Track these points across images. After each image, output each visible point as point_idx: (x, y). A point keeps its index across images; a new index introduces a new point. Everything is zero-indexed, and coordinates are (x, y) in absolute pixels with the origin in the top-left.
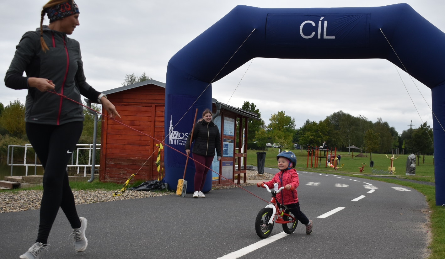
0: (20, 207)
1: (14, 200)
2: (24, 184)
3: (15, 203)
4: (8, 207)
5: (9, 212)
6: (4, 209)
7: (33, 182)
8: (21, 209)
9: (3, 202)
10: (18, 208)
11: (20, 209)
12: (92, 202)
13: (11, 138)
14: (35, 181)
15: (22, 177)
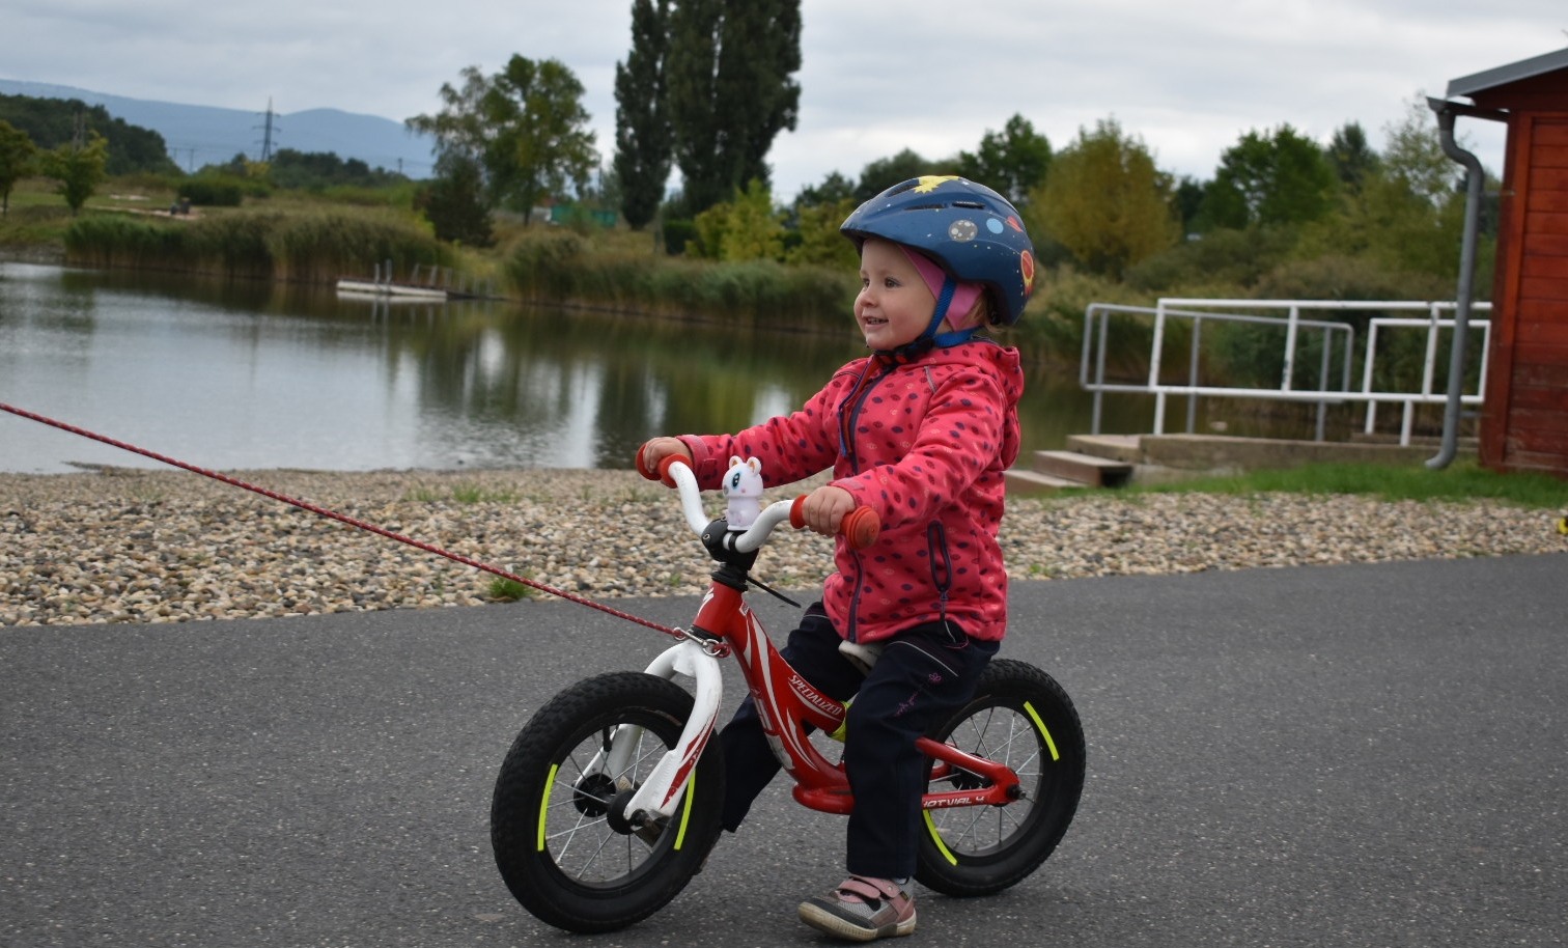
0: (1171, 558)
1: (1140, 526)
2: (1147, 470)
3: (1148, 539)
4: (1122, 553)
5: (1133, 574)
6: (1109, 564)
7: (1184, 463)
8: (1177, 567)
9: (1100, 534)
10: (1163, 559)
11: (1170, 566)
12: (1467, 554)
13: (1082, 279)
14: (1190, 457)
15: (1142, 442)
